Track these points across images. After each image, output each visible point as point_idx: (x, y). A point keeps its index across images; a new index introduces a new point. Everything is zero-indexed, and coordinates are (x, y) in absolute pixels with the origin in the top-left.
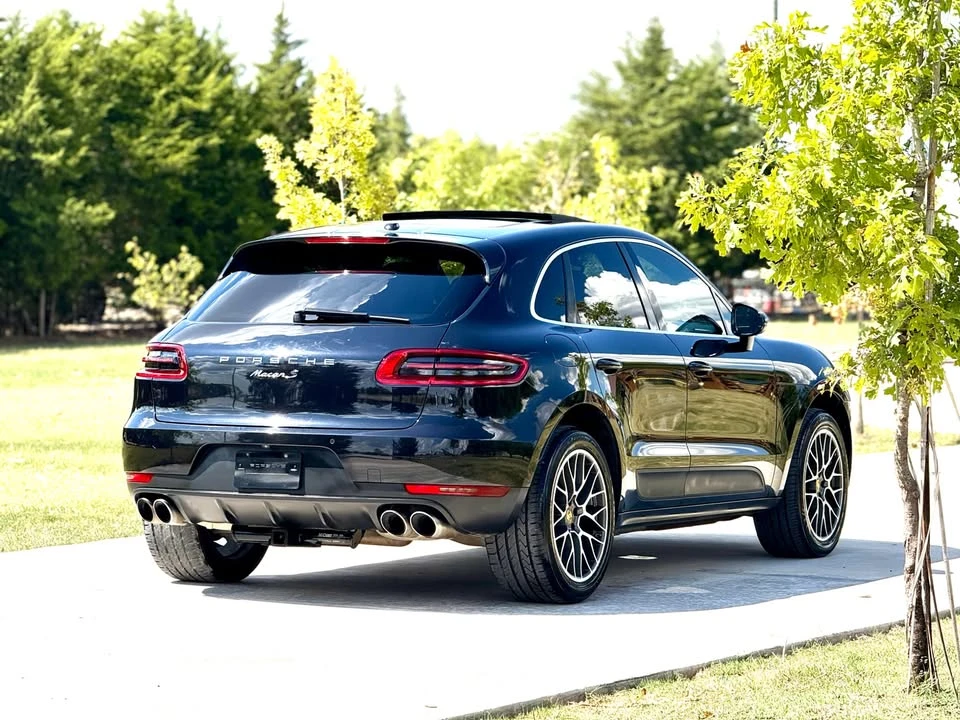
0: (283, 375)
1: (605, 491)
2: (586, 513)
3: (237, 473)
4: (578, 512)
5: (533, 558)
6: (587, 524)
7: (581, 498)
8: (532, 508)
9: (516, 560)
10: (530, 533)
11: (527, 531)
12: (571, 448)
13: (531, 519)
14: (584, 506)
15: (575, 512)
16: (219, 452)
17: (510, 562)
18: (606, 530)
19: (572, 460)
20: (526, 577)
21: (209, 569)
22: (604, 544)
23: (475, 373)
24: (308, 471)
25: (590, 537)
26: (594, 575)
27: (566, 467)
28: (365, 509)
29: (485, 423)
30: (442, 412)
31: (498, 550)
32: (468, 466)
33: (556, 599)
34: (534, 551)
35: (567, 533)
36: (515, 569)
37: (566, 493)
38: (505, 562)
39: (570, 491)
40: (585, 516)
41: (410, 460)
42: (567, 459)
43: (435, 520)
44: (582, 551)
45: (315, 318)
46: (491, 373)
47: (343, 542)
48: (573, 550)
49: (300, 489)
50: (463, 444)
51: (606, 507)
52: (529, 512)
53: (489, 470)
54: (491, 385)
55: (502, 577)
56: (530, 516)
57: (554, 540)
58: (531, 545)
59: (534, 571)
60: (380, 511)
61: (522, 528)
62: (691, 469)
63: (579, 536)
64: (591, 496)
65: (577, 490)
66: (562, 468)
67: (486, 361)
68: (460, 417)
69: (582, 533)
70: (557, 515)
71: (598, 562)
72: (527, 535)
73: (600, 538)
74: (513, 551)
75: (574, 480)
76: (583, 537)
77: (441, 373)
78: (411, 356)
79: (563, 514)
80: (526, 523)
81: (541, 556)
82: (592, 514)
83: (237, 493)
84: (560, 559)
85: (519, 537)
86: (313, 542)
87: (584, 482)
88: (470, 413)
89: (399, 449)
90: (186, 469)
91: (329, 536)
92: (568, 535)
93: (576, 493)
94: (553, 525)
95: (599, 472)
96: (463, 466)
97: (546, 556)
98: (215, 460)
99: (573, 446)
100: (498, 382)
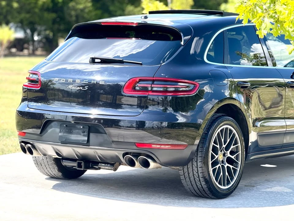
0: (81, 88)
1: (240, 144)
2: (229, 155)
3: (60, 134)
4: (226, 155)
5: (200, 178)
6: (230, 161)
7: (227, 148)
8: (200, 154)
9: (192, 179)
10: (199, 166)
11: (197, 165)
12: (221, 125)
13: (199, 159)
14: (229, 152)
15: (224, 155)
16: (53, 124)
17: (190, 180)
18: (240, 163)
19: (222, 131)
20: (197, 187)
21: (60, 174)
22: (239, 169)
23: (174, 89)
24: (92, 135)
25: (231, 167)
26: (233, 185)
27: (218, 134)
28: (117, 154)
29: (177, 114)
30: (157, 109)
31: (184, 174)
32: (168, 134)
33: (213, 197)
34: (200, 175)
35: (219, 165)
36: (192, 183)
37: (218, 146)
38: (188, 179)
39: (221, 145)
40: (229, 157)
41: (142, 130)
42: (219, 130)
43: (150, 160)
44: (227, 174)
45: (99, 61)
46: (181, 89)
47: (110, 168)
48: (222, 174)
49: (87, 143)
50: (165, 124)
51: (240, 152)
52: (198, 156)
53: (179, 135)
54: (181, 95)
55: (186, 186)
56: (199, 158)
57: (211, 170)
58: (199, 172)
59: (201, 184)
60: (124, 155)
61: (195, 164)
62: (287, 132)
63: (226, 166)
64: (232, 147)
65: (224, 145)
66: (216, 134)
67: (179, 84)
68: (165, 112)
69: (227, 165)
70: (213, 157)
71: (235, 178)
72: (197, 167)
73: (237, 167)
74: (191, 174)
75: (223, 140)
76: (228, 167)
77: (155, 89)
78: (140, 80)
79: (216, 157)
80: (197, 162)
81: (204, 177)
82: (233, 156)
83: (60, 144)
84: (214, 179)
85: (194, 169)
86: (97, 167)
87: (228, 140)
88: (170, 110)
89: (138, 125)
90: (39, 131)
91: (103, 165)
92: (219, 167)
93: (224, 146)
94: (210, 163)
95: (237, 135)
96: (166, 134)
97: (206, 177)
98: (51, 127)
99: (223, 124)
100: (185, 93)
